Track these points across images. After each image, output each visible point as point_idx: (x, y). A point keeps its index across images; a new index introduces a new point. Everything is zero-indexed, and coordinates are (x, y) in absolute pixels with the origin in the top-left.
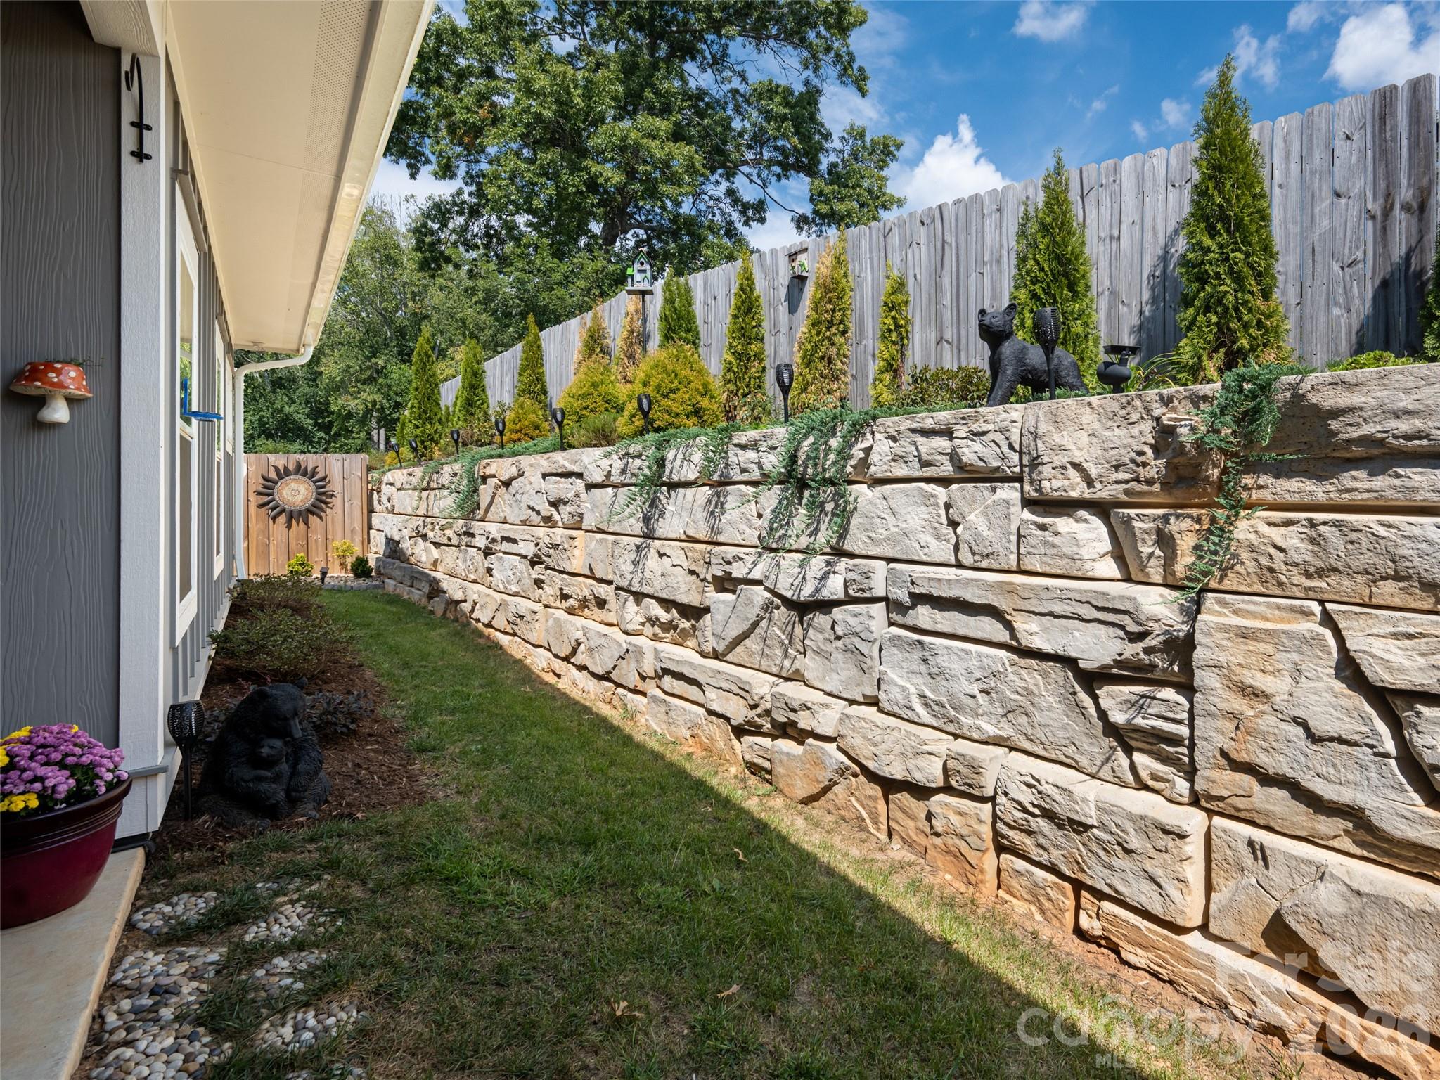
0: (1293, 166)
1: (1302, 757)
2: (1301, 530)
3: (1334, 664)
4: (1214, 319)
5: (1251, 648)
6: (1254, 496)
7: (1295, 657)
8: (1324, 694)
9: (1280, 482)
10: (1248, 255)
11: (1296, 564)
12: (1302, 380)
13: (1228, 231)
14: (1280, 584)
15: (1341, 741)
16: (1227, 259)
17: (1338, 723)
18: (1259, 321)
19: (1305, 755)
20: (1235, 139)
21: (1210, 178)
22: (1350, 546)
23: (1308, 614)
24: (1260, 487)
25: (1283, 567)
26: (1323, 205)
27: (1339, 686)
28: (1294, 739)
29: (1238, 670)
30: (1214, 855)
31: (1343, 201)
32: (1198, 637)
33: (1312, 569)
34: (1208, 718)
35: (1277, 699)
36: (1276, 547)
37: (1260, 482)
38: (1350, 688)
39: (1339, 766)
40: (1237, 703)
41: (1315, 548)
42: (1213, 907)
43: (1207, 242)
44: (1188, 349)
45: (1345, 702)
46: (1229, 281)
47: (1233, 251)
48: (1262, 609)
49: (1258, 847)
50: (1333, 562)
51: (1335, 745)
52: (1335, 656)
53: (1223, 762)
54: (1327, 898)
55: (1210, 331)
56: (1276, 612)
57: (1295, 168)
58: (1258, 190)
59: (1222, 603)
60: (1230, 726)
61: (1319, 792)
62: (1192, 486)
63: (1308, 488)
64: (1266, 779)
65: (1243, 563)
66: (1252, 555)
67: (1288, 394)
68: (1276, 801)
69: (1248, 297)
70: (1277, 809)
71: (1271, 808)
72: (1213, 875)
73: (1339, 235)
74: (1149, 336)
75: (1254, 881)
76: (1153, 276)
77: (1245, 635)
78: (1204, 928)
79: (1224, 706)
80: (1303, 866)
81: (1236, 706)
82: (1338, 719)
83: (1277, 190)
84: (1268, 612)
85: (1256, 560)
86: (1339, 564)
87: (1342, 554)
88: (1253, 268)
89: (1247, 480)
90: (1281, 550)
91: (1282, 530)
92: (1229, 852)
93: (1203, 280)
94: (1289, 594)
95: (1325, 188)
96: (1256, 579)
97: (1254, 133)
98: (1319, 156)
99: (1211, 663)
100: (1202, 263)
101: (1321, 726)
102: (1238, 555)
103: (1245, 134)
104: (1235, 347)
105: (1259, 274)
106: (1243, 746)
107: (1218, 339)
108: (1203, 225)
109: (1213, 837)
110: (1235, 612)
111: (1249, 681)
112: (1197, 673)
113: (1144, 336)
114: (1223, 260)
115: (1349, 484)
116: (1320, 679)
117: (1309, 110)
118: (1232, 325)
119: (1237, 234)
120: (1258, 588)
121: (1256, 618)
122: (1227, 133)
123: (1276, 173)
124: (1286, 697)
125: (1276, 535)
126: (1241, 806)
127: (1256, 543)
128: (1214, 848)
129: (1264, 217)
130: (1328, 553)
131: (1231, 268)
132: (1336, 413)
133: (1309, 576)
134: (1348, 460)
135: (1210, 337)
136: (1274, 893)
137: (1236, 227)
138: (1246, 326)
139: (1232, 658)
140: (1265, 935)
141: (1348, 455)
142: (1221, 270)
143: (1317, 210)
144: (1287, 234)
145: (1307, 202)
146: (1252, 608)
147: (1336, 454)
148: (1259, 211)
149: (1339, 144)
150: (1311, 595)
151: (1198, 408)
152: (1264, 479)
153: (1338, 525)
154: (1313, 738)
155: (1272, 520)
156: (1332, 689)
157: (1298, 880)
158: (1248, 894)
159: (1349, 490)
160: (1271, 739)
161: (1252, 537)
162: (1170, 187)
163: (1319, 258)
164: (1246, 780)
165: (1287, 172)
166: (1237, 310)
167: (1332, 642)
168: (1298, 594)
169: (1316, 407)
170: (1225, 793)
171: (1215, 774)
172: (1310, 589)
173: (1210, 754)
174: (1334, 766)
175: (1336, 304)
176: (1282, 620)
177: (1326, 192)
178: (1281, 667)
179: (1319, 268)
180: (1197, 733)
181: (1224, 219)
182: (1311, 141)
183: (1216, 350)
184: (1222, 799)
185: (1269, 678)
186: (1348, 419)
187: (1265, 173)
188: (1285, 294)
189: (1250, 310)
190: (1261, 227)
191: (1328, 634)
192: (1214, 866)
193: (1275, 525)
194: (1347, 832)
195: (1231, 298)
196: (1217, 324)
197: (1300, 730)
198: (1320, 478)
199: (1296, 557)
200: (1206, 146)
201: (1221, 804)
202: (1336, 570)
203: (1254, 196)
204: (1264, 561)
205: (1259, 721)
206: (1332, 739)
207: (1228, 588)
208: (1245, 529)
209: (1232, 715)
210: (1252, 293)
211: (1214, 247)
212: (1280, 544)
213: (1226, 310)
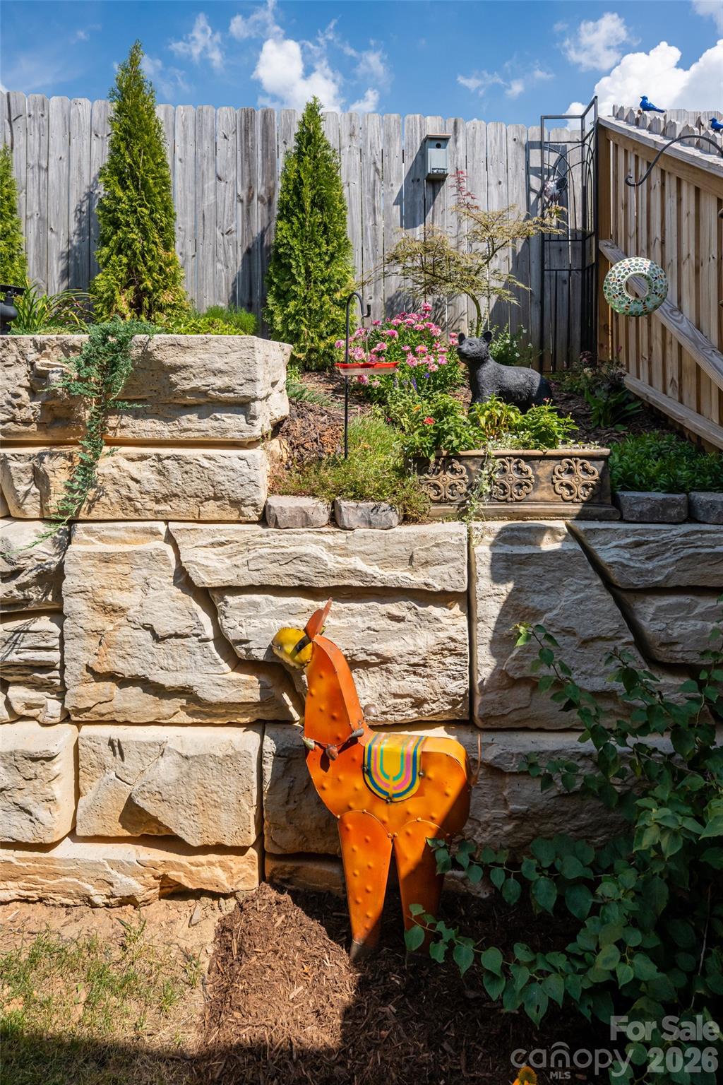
0: (189, 146)
1: (149, 656)
2: (152, 464)
3: (172, 574)
4: (125, 260)
5: (111, 570)
6: (118, 435)
7: (145, 572)
8: (166, 600)
9: (138, 422)
10: (152, 212)
11: (148, 493)
12: (150, 340)
13: (137, 189)
14: (137, 510)
15: (177, 636)
16: (135, 212)
17: (174, 622)
18: (161, 267)
19: (152, 654)
20: (142, 112)
21: (122, 139)
22: (185, 476)
23: (155, 533)
24: (123, 427)
25: (139, 496)
26: (210, 183)
27: (176, 591)
28: (144, 642)
29: (100, 592)
30: (81, 763)
31: (223, 184)
32: (67, 568)
33: (160, 496)
34: (77, 639)
35: (131, 612)
36: (133, 479)
37: (123, 423)
38: (183, 592)
39: (176, 657)
40: (101, 621)
41: (162, 478)
42: (80, 811)
43: (119, 193)
44: (103, 283)
45: (180, 604)
46: (137, 231)
47: (140, 206)
48: (122, 534)
49: (116, 744)
50: (173, 489)
51: (173, 640)
52: (174, 567)
53: (89, 676)
54: (166, 770)
55: (122, 270)
56: (133, 535)
57: (191, 149)
58: (159, 160)
59: (88, 532)
60: (95, 642)
61: (161, 682)
62: (67, 426)
63: (158, 428)
64: (123, 682)
65: (107, 495)
66: (115, 487)
67: (140, 351)
68: (133, 698)
69: (152, 246)
70: (131, 705)
71: (127, 705)
72: (81, 781)
73: (220, 209)
74: (76, 264)
75: (113, 775)
76: (80, 211)
77: (106, 559)
78: (72, 834)
79: (89, 626)
80: (149, 748)
81: (100, 624)
82: (175, 618)
83: (178, 163)
84: (126, 536)
85: (117, 491)
86: (177, 491)
87: (180, 483)
88: (156, 222)
89: (113, 421)
90: (137, 481)
91: (138, 464)
92: (93, 756)
93: (116, 224)
94: (144, 518)
95: (211, 170)
96: (118, 507)
97: (160, 112)
98: (206, 145)
99: (78, 589)
100: (115, 210)
101: (162, 630)
102: (103, 488)
103: (151, 112)
104: (141, 286)
105: (162, 229)
106: (105, 659)
107: (128, 277)
108: (116, 178)
109: (81, 747)
110: (100, 539)
111: (109, 600)
112: (67, 601)
113: (71, 262)
114: (132, 212)
115: (186, 425)
116: (162, 588)
117: (200, 107)
118: (140, 268)
119: (143, 193)
120: (120, 515)
121: (117, 542)
122: (136, 106)
123: (177, 149)
124: (138, 608)
125: (133, 468)
126: (104, 711)
127: (117, 477)
128: (81, 757)
129: (165, 183)
130: (171, 482)
131: (138, 220)
132: (175, 369)
133: (158, 502)
134: (185, 406)
135: (122, 275)
136: (127, 780)
137: (141, 186)
138: (150, 270)
139: (96, 582)
140: (122, 820)
141: (184, 402)
142: (130, 219)
143: (206, 186)
144: (186, 200)
145: (199, 179)
146: (114, 534)
147: (176, 401)
148: (162, 177)
149: (220, 139)
150: (160, 517)
151: (68, 356)
152: (126, 420)
153: (177, 459)
154: (158, 639)
155: (130, 456)
156: (170, 595)
157: (146, 761)
158: (107, 789)
159: (186, 430)
160: (126, 647)
161: (115, 471)
162: (93, 136)
163: (207, 223)
164: (108, 686)
165: (185, 151)
166: (143, 256)
167: (171, 555)
168: (150, 517)
169: (160, 363)
170: (90, 704)
171: (81, 689)
172: (158, 512)
173: (78, 672)
174: (173, 657)
175: (219, 261)
176: (137, 542)
177: (212, 175)
178: (134, 582)
179: (208, 231)
180: (66, 656)
181: (134, 178)
182: (201, 131)
183: (127, 287)
184: (88, 709)
185: (126, 594)
186: (183, 374)
187: (167, 147)
188: (182, 247)
189: (153, 258)
190: (164, 191)
191: (169, 549)
192: (81, 773)
193: (133, 460)
194: (182, 707)
195: (138, 245)
196: (128, 265)
197: (148, 633)
198: (167, 420)
199: (148, 487)
200: (120, 111)
201: (87, 714)
202: (176, 495)
203: (158, 164)
204: (124, 492)
205: (117, 633)
206: (170, 636)
207: (95, 518)
208: (108, 465)
209: (97, 633)
210: (155, 243)
211: (125, 199)
212: (135, 477)
213: (134, 254)
